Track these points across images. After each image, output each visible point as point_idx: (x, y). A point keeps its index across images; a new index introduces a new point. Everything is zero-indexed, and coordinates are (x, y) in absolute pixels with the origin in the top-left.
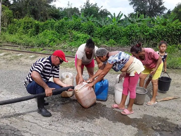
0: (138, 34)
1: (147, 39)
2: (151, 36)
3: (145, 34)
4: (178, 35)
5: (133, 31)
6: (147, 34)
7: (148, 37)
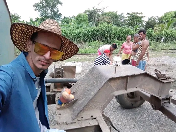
0: (68, 35)
1: (75, 38)
2: (77, 36)
3: (73, 35)
4: (92, 35)
5: (65, 33)
6: (74, 35)
7: (75, 37)
